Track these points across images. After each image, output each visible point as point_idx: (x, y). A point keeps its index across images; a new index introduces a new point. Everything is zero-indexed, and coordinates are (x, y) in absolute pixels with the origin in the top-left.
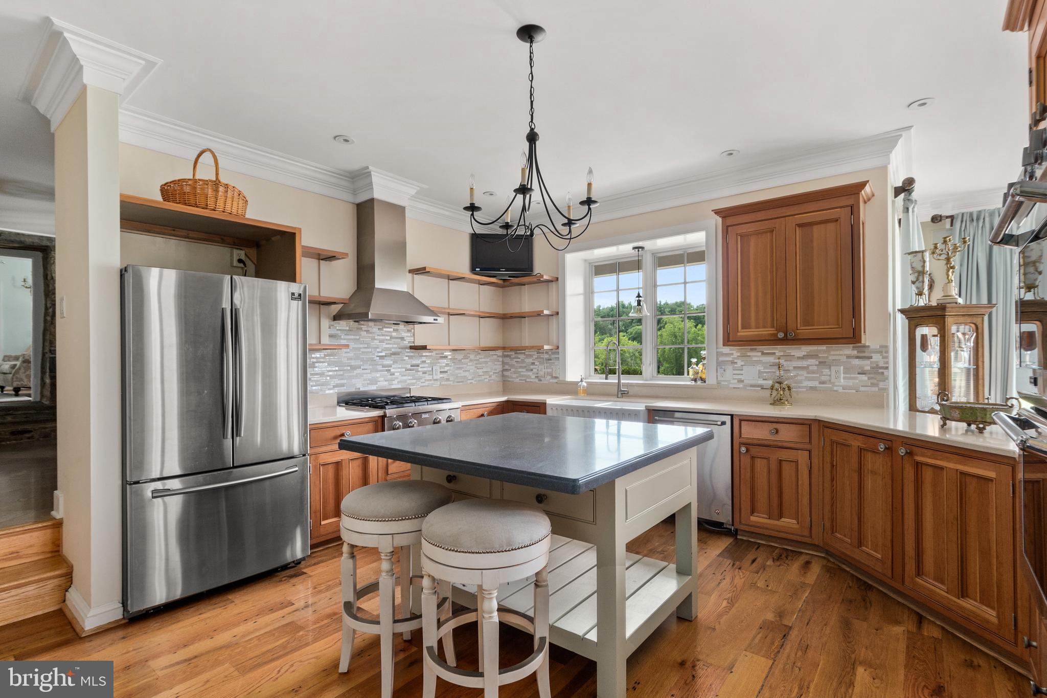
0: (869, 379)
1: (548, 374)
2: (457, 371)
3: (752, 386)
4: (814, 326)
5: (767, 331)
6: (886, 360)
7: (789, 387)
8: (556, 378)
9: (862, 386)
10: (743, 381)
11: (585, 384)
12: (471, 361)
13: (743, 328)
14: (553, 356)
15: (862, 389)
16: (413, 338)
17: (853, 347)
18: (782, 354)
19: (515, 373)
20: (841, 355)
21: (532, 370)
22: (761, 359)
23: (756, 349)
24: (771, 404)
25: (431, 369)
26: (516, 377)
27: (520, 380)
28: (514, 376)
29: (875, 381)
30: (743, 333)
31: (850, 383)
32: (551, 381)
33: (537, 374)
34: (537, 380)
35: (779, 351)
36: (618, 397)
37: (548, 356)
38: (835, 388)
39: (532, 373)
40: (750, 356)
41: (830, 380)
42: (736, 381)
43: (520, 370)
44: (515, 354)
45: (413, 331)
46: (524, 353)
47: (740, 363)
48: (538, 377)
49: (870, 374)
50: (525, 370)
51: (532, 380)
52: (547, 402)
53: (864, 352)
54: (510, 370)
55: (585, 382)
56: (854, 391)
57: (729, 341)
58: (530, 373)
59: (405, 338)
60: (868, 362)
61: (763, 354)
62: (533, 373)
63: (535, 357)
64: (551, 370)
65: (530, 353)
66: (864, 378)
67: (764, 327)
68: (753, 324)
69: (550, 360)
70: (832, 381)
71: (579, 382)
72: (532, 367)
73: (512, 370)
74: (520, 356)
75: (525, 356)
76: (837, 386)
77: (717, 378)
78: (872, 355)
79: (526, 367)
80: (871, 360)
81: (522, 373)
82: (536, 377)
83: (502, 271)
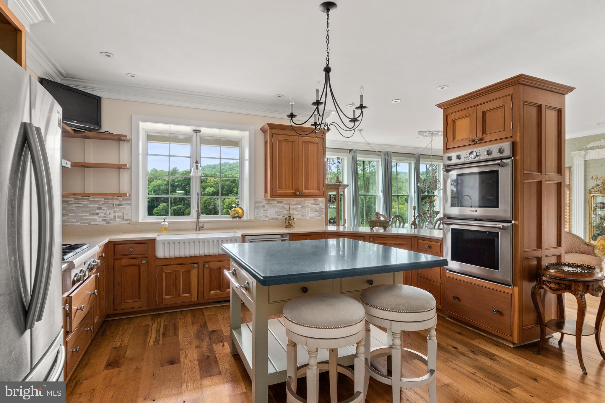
0: (318, 213)
1: (119, 217)
3: (272, 219)
4: (308, 189)
5: (290, 191)
6: (324, 205)
7: (293, 218)
8: (127, 220)
9: (316, 217)
10: (268, 217)
11: (167, 223)
13: (279, 189)
14: (123, 202)
15: (316, 218)
17: (314, 200)
18: (286, 202)
19: (74, 217)
20: (309, 203)
21: (98, 214)
22: (276, 205)
23: (274, 200)
24: (285, 227)
26: (75, 221)
27: (81, 223)
28: (73, 220)
29: (320, 214)
30: (279, 191)
31: (312, 216)
32: (121, 222)
33: (106, 217)
34: (104, 223)
35: (285, 201)
36: (196, 231)
37: (118, 202)
38: (307, 218)
39: (97, 217)
41: (305, 215)
42: (264, 217)
43: (81, 215)
44: (75, 200)
46: (88, 200)
47: (266, 206)
48: (105, 220)
49: (319, 211)
50: (89, 214)
51: (97, 223)
52: (157, 239)
53: (317, 202)
54: (68, 215)
55: (167, 222)
56: (313, 219)
57: (273, 195)
58: (96, 217)
60: (318, 206)
61: (278, 202)
62: (99, 217)
63: (101, 203)
64: (121, 214)
65: (96, 199)
66: (317, 213)
67: (289, 189)
68: (284, 187)
69: (121, 205)
70: (306, 215)
71: (162, 222)
72: (97, 211)
73: (70, 214)
74: (81, 202)
75: (88, 202)
76: (307, 217)
77: (255, 216)
78: (320, 203)
79: (90, 211)
80: (319, 205)
81: (84, 217)
82: (102, 220)
83: (75, 123)
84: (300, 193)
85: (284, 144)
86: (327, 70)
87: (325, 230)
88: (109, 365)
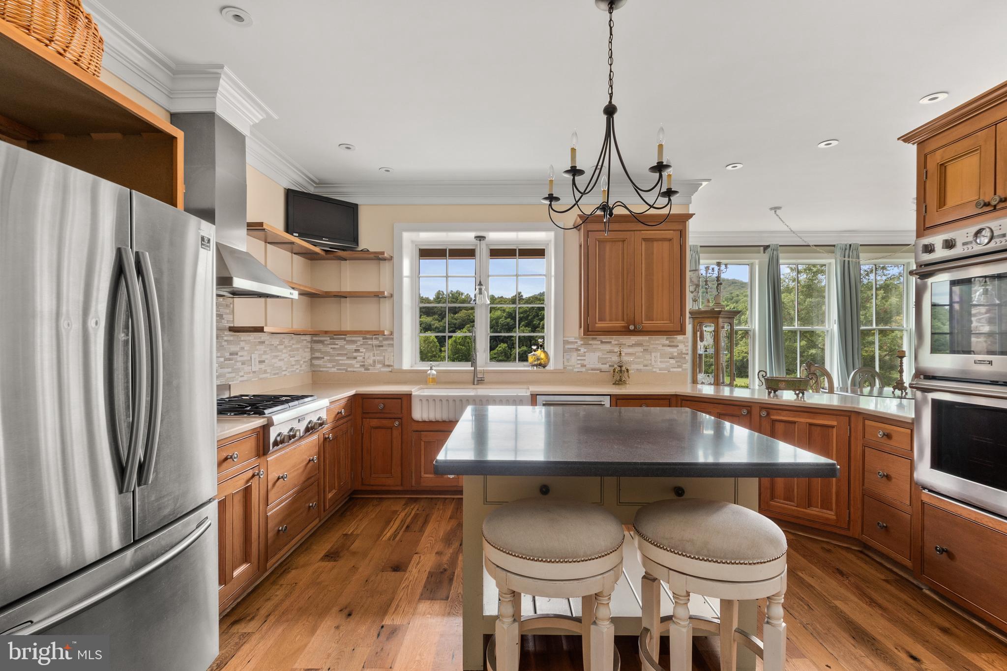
0: (676, 362)
1: (379, 362)
2: (273, 361)
3: (592, 370)
4: (653, 321)
5: (619, 324)
6: (687, 348)
7: (627, 370)
8: (389, 366)
9: (672, 368)
10: (585, 366)
11: (435, 373)
12: (285, 347)
13: (599, 321)
14: (384, 342)
15: (672, 370)
16: (232, 316)
17: (667, 338)
18: (616, 343)
19: (330, 361)
20: (658, 344)
21: (355, 358)
22: (600, 347)
23: (596, 338)
24: (613, 384)
25: (249, 358)
26: (331, 366)
27: (338, 369)
28: (330, 365)
29: (680, 364)
30: (600, 325)
31: (663, 366)
32: (382, 370)
33: (364, 362)
34: (362, 370)
35: (615, 341)
36: (474, 384)
37: (378, 342)
38: (654, 370)
39: (355, 362)
40: (591, 344)
41: (651, 364)
42: (579, 366)
43: (337, 358)
44: (330, 339)
45: (232, 306)
46: (345, 339)
47: (583, 350)
48: (364, 365)
49: (677, 358)
50: (345, 358)
51: (355, 370)
52: (413, 394)
53: (673, 342)
54: (323, 358)
55: (435, 370)
56: (666, 372)
57: (588, 331)
58: (353, 362)
59: (224, 316)
60: (675, 350)
61: (602, 342)
62: (357, 362)
63: (359, 343)
64: (382, 358)
65: (353, 339)
66: (672, 361)
67: (617, 320)
68: (608, 317)
69: (382, 346)
70: (652, 364)
71: (428, 370)
72: (355, 354)
73: (325, 358)
74: (337, 342)
75: (345, 342)
76: (655, 368)
77: (564, 364)
78: (679, 344)
79: (346, 354)
80: (678, 348)
81: (341, 362)
82: (361, 365)
83: (324, 241)
84: (635, 327)
85: (608, 247)
86: (610, 111)
87: (676, 392)
88: (327, 556)
